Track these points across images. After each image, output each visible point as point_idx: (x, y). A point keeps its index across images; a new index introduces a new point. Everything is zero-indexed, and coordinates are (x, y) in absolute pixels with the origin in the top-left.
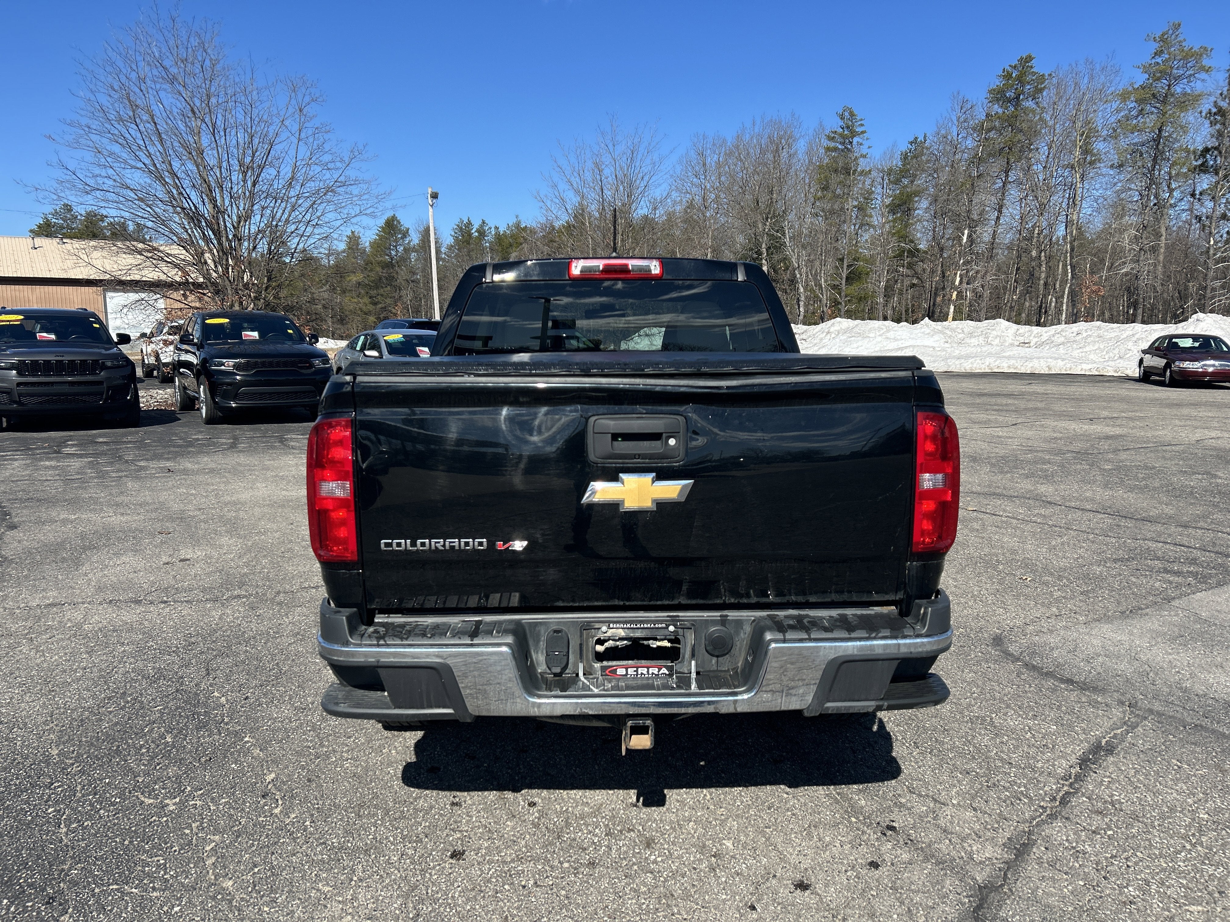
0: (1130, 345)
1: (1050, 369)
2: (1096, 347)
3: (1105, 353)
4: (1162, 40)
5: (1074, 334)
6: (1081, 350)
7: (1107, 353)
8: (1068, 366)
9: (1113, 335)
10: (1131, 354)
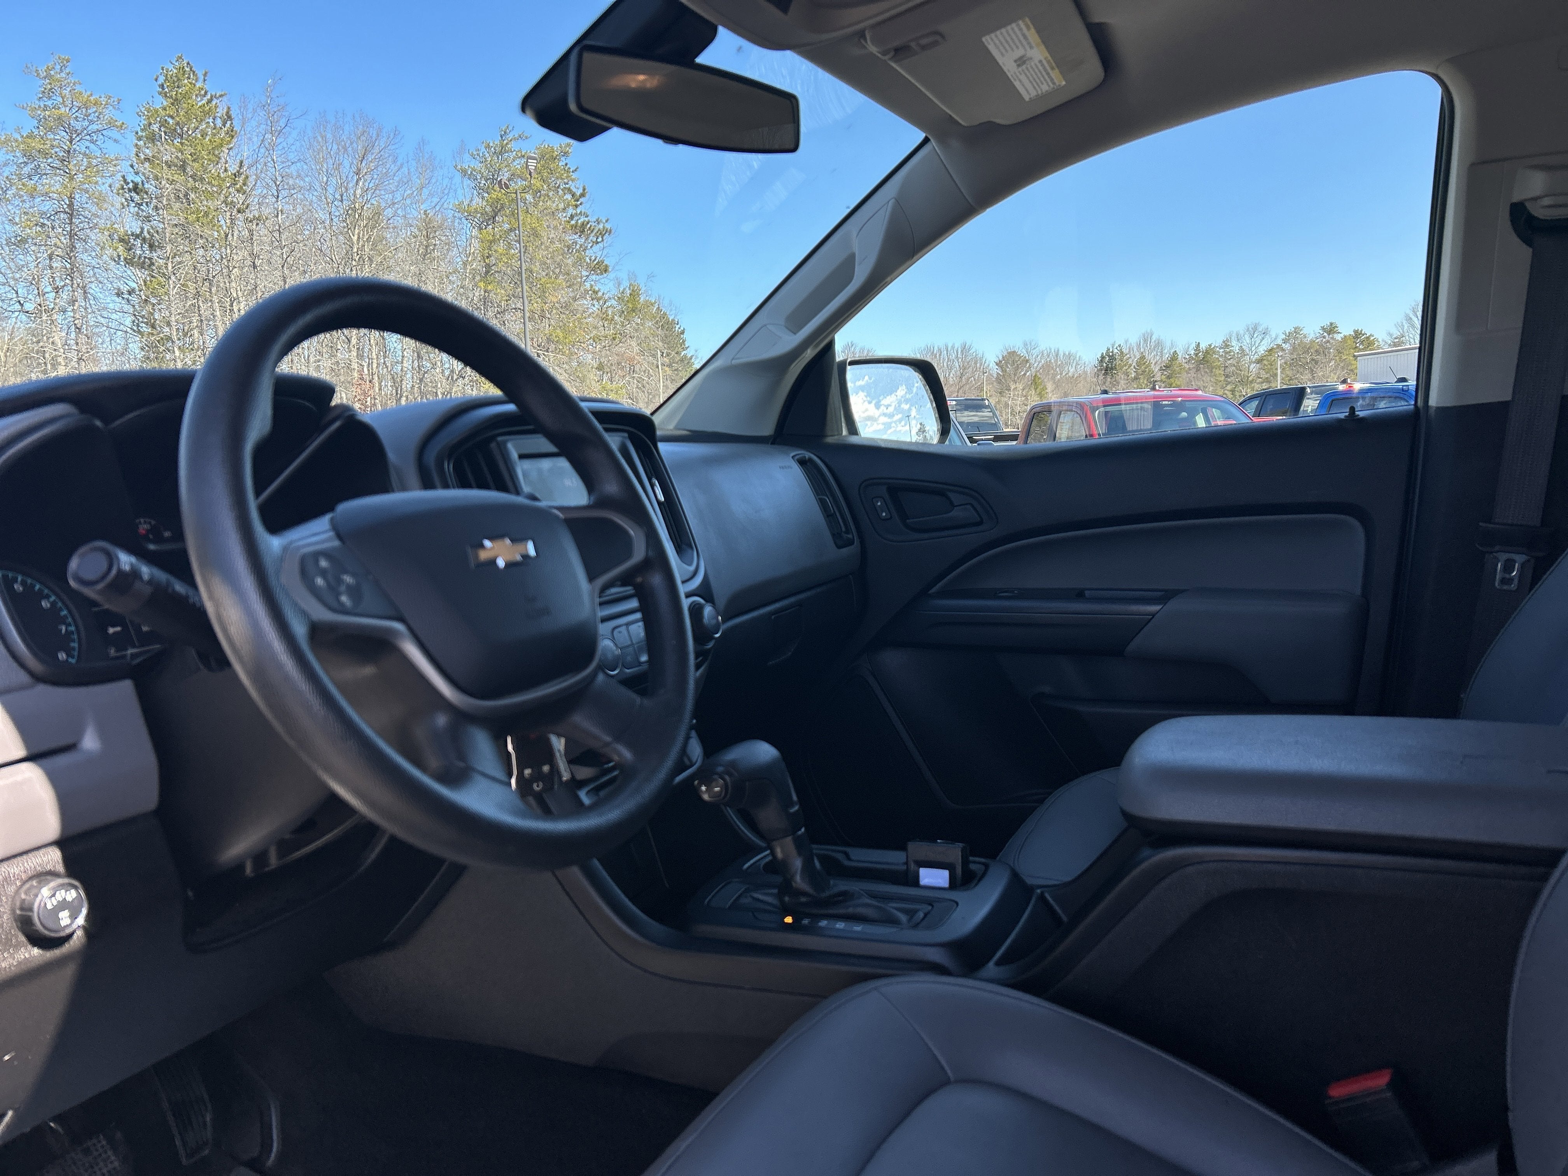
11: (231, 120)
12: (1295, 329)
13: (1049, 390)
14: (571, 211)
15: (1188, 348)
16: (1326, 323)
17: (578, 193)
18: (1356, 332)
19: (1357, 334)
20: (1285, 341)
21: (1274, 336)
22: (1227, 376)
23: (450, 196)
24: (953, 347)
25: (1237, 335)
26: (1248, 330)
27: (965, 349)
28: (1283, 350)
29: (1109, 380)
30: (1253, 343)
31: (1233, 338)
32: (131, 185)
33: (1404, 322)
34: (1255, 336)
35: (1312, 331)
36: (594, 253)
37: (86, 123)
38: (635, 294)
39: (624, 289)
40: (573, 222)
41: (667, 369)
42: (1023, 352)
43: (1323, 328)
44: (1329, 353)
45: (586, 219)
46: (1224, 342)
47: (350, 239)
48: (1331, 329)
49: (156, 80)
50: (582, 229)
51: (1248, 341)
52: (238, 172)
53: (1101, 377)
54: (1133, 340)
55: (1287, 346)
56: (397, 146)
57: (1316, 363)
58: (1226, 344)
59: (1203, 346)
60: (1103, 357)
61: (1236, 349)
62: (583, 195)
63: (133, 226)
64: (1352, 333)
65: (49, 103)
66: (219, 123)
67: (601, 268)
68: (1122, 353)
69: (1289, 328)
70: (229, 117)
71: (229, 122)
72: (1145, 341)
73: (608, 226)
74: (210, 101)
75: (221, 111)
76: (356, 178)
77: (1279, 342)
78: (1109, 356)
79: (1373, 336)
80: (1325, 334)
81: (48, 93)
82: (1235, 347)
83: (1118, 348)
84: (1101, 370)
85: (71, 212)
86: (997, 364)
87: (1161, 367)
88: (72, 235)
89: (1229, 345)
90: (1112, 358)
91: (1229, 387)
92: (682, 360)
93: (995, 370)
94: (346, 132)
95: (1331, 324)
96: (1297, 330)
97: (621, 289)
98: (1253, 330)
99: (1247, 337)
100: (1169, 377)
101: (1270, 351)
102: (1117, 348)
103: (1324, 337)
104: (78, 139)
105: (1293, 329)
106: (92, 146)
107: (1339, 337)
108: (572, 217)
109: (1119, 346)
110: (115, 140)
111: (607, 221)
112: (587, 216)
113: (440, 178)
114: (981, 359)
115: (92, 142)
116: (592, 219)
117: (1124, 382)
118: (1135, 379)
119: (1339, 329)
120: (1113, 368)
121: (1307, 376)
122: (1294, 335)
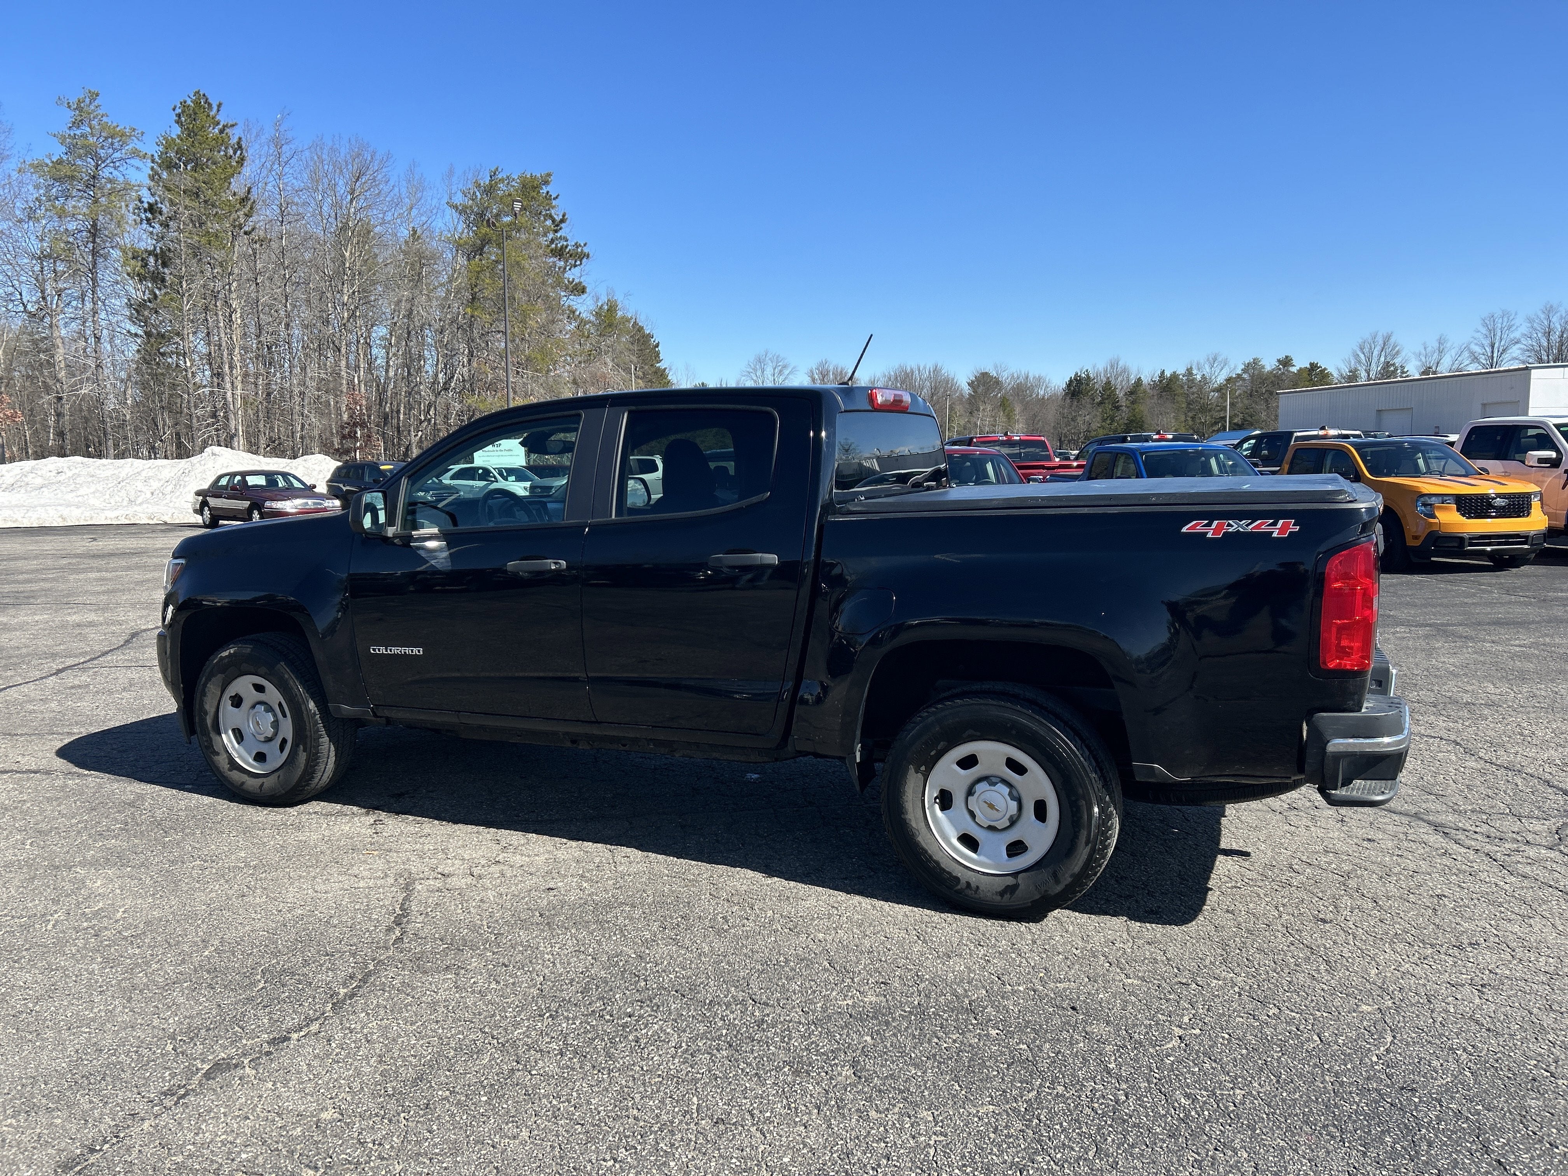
0: (140, 485)
1: (64, 519)
2: (92, 490)
3: (107, 496)
4: (79, 108)
5: (54, 473)
6: (74, 494)
7: (111, 496)
8: (87, 514)
9: (109, 473)
10: (143, 496)
11: (242, 150)
12: (1254, 360)
13: (1017, 412)
14: (551, 236)
15: (1152, 375)
16: (1282, 356)
17: (558, 218)
18: (1311, 364)
19: (1313, 366)
20: (1245, 371)
21: (1232, 366)
22: (1188, 404)
23: (438, 216)
24: (925, 368)
25: (1198, 364)
26: (1208, 359)
27: (936, 370)
28: (1244, 380)
29: (1076, 404)
30: (1214, 371)
31: (1194, 367)
32: (146, 205)
33: (1352, 358)
34: (1215, 365)
35: (1269, 364)
36: (573, 275)
37: (111, 151)
38: (612, 308)
39: (602, 305)
40: (553, 246)
41: (640, 381)
42: (994, 374)
43: (1279, 361)
45: (565, 243)
46: (1187, 370)
47: (343, 256)
48: (1286, 362)
49: (174, 110)
50: (559, 253)
51: (1209, 370)
52: (246, 197)
53: (1068, 401)
54: (1101, 367)
55: (1245, 376)
56: (389, 169)
57: (1272, 393)
58: (1189, 372)
59: (1168, 374)
60: (1071, 381)
61: (1199, 377)
62: (563, 221)
63: (147, 243)
64: (1308, 366)
65: (78, 132)
66: (231, 152)
67: (578, 289)
68: (1089, 377)
69: (1249, 359)
70: (240, 147)
71: (239, 152)
72: (1112, 366)
73: (586, 250)
74: (221, 131)
75: (234, 141)
76: (349, 197)
77: (1239, 372)
79: (1327, 370)
80: (1281, 366)
81: (77, 124)
82: (1198, 375)
83: (1086, 374)
84: (1068, 394)
85: (94, 232)
86: (969, 384)
87: (1126, 393)
88: (94, 253)
89: (1191, 374)
90: (1080, 382)
91: (1190, 414)
92: (656, 373)
93: (966, 390)
94: (342, 155)
95: (1287, 357)
96: (1256, 361)
97: (600, 304)
98: (1212, 359)
99: (1207, 366)
100: (1133, 403)
101: (1231, 380)
102: (1084, 374)
103: (1280, 369)
104: (103, 165)
105: (1252, 360)
106: (115, 173)
107: (1295, 369)
108: (552, 241)
109: (1087, 371)
110: (137, 168)
111: (585, 245)
112: (567, 241)
113: (429, 199)
114: (953, 380)
115: (115, 168)
116: (571, 243)
117: (1089, 406)
118: (1100, 403)
119: (1294, 362)
120: (1080, 392)
121: (1262, 406)
122: (1253, 366)
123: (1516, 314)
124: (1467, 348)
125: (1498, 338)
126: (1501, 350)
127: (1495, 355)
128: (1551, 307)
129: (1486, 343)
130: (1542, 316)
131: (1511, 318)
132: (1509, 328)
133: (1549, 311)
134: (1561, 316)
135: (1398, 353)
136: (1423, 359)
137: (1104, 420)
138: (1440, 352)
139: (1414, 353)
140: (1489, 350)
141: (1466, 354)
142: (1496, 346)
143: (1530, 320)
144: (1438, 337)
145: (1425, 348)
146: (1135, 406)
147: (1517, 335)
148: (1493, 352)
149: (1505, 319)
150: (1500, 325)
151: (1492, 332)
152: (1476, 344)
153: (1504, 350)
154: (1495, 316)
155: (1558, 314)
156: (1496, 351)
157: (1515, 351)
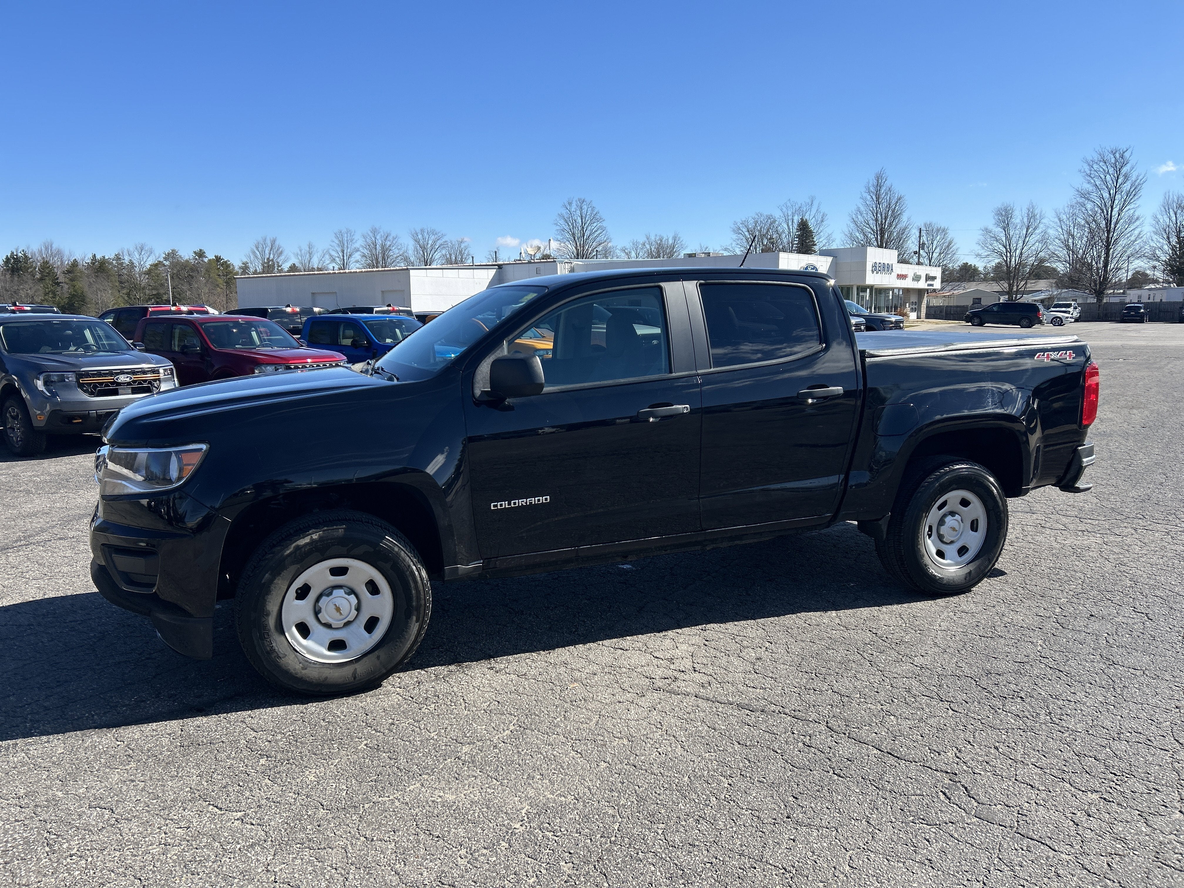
12: (173, 251)
15: (85, 257)
16: (197, 249)
18: (217, 257)
19: (218, 259)
20: (166, 259)
21: (157, 255)
22: (121, 282)
25: (128, 251)
26: (136, 248)
28: (164, 265)
29: (16, 279)
30: (141, 259)
31: (125, 253)
33: (251, 254)
34: (143, 253)
35: (186, 254)
43: (195, 253)
44: (201, 271)
46: (116, 255)
48: (201, 254)
51: (138, 257)
53: (8, 276)
54: (36, 247)
55: (167, 263)
57: (192, 277)
58: (118, 258)
59: (99, 257)
60: (8, 259)
61: (126, 262)
64: (215, 258)
68: (26, 257)
69: (168, 250)
72: (47, 249)
77: (162, 259)
78: (14, 258)
79: (229, 261)
80: (197, 257)
82: (126, 260)
83: (22, 253)
84: (8, 270)
87: (64, 271)
89: (120, 258)
90: (17, 260)
91: (125, 291)
98: (141, 249)
99: (136, 253)
100: (71, 280)
101: (156, 265)
102: (20, 252)
103: (196, 259)
105: (171, 251)
107: (206, 260)
109: (23, 251)
117: (30, 282)
118: (41, 279)
119: (207, 254)
120: (18, 270)
121: (185, 287)
122: (172, 255)
123: (355, 232)
124: (328, 251)
125: (346, 247)
126: (348, 255)
127: (345, 258)
128: (376, 229)
129: (339, 249)
130: (371, 235)
131: (352, 234)
132: (352, 241)
133: (375, 231)
134: (381, 235)
135: (281, 253)
136: (300, 258)
137: (46, 294)
138: (310, 254)
139: (294, 254)
140: (341, 254)
141: (327, 256)
142: (345, 252)
143: (364, 237)
144: (308, 243)
145: (301, 251)
146: (75, 283)
147: (357, 245)
148: (343, 256)
149: (349, 234)
150: (346, 239)
151: (341, 244)
152: (333, 250)
153: (350, 255)
154: (342, 231)
155: (380, 234)
156: (345, 255)
157: (357, 256)
